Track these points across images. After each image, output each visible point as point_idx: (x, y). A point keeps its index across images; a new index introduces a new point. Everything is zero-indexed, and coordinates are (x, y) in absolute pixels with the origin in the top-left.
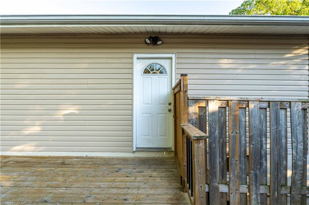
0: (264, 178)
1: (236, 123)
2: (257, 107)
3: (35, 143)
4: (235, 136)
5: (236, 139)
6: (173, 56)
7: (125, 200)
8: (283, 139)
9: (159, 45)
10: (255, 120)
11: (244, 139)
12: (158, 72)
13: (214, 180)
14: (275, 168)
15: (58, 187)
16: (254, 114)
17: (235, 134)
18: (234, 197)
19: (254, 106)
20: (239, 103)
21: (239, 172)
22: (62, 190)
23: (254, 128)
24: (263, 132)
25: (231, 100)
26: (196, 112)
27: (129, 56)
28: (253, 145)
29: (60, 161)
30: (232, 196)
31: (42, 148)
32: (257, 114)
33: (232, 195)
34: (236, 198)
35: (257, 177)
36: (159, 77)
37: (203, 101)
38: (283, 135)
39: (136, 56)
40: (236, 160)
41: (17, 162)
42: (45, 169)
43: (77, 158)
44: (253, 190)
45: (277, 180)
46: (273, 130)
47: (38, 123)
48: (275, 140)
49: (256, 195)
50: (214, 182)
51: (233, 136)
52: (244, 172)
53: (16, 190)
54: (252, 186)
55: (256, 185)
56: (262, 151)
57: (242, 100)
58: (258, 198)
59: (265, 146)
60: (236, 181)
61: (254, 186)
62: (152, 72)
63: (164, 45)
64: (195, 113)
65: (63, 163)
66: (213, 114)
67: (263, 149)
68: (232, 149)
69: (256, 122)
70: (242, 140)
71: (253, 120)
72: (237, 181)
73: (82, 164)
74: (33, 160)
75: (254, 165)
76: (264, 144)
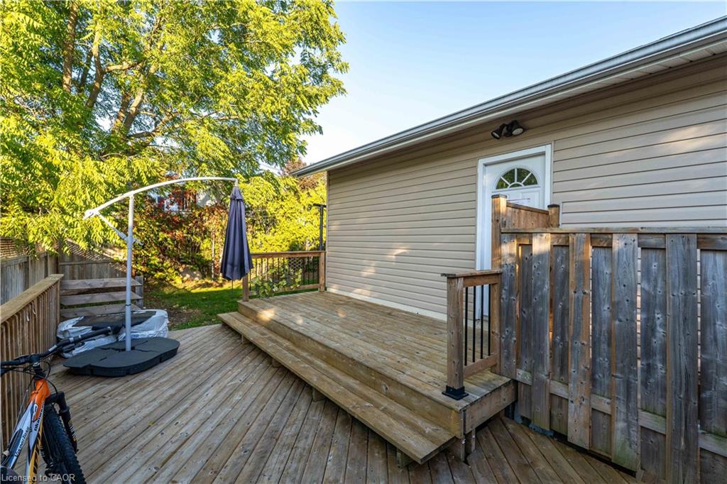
0: (657, 400)
1: (583, 275)
2: (632, 246)
3: (370, 287)
4: (580, 298)
5: (582, 305)
6: (548, 149)
7: (418, 353)
8: (719, 323)
9: (517, 135)
10: (625, 272)
11: (609, 308)
12: (521, 184)
13: (540, 368)
14: (679, 381)
15: (372, 327)
16: (625, 259)
17: (582, 295)
18: (575, 409)
19: (626, 244)
20: (591, 238)
21: (588, 367)
22: (373, 330)
23: (623, 287)
24: (658, 299)
25: (574, 233)
26: (513, 252)
27: (470, 164)
28: (620, 321)
29: (388, 311)
30: (573, 407)
31: (376, 294)
32: (631, 260)
33: (573, 405)
34: (581, 414)
35: (631, 388)
36: (522, 193)
37: (525, 235)
38: (719, 313)
39: (481, 162)
40: (583, 344)
41: (355, 304)
42: (371, 314)
43: (406, 312)
44: (620, 412)
45: (686, 409)
46: (673, 295)
47: (374, 263)
48: (681, 319)
49: (626, 424)
50: (540, 372)
51: (578, 297)
52: (608, 373)
53: (345, 320)
54: (617, 402)
55: (627, 404)
56: (654, 340)
57: (596, 232)
58: (632, 432)
59: (662, 330)
60: (582, 383)
61: (622, 405)
62: (510, 185)
63: (528, 133)
64: (511, 255)
65: (389, 314)
66: (541, 256)
67: (655, 338)
68: (574, 321)
69: (629, 276)
70: (605, 310)
71: (621, 271)
72: (584, 382)
73: (407, 319)
74: (367, 305)
75: (622, 362)
76: (660, 325)
